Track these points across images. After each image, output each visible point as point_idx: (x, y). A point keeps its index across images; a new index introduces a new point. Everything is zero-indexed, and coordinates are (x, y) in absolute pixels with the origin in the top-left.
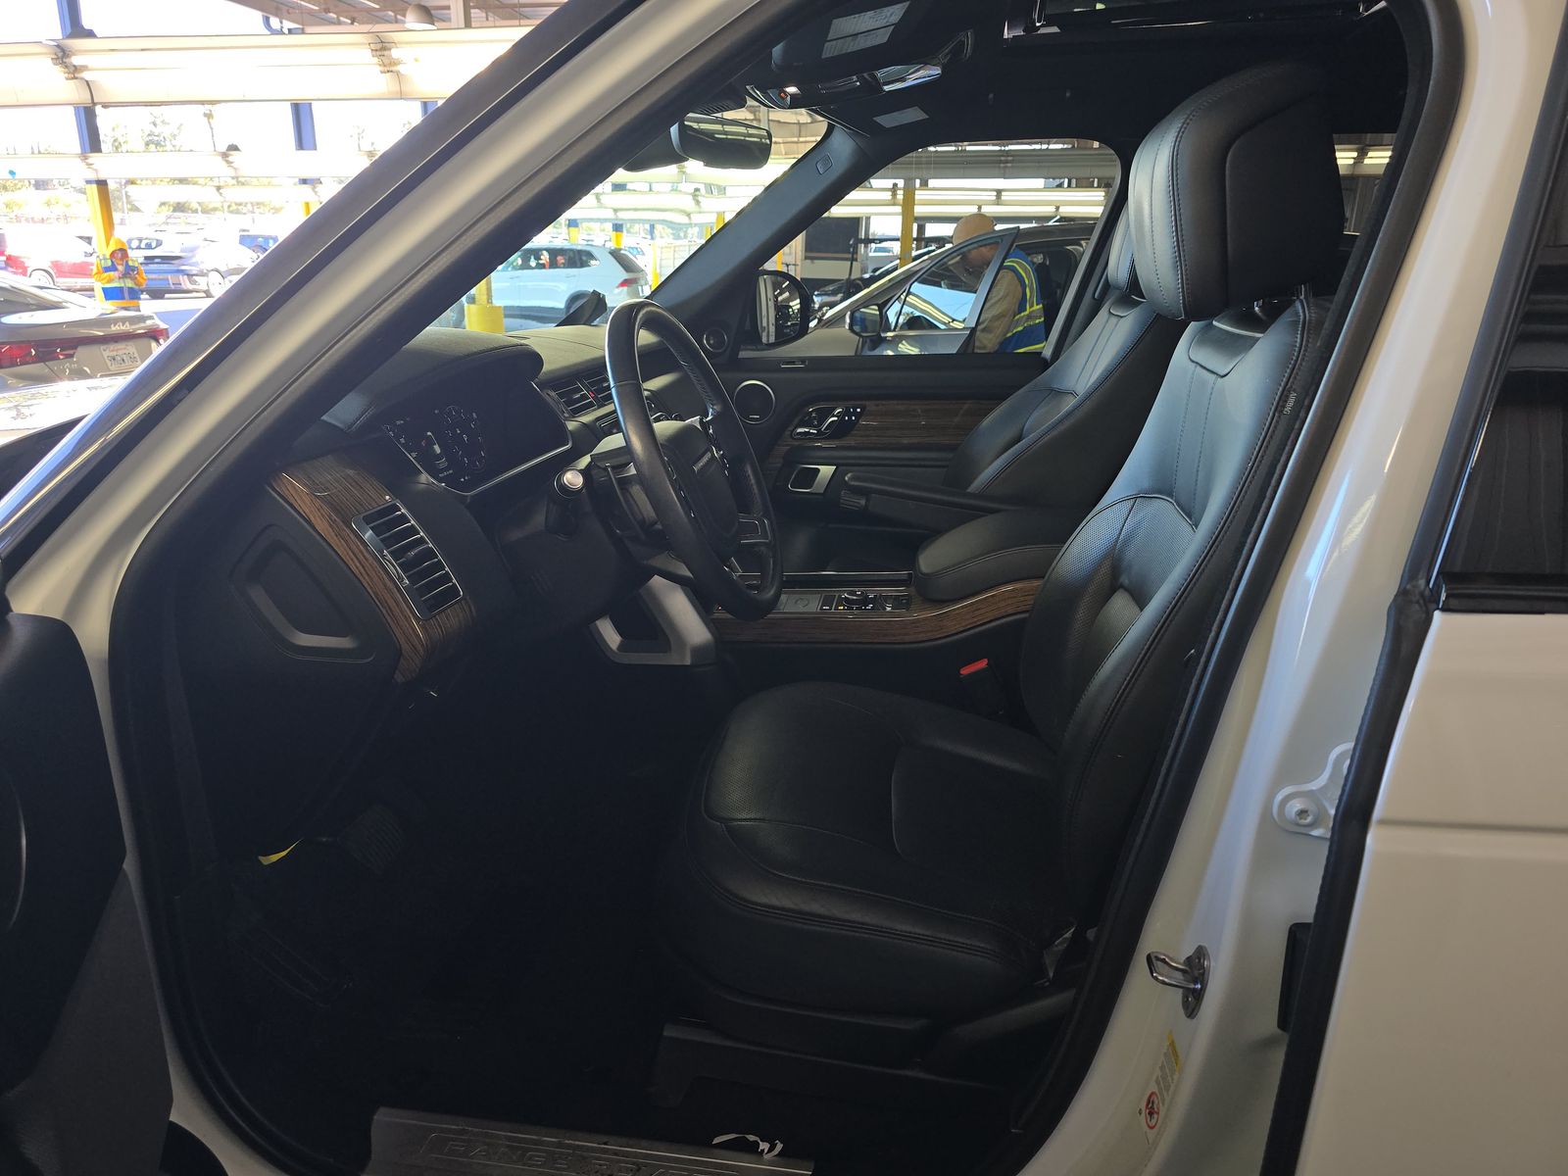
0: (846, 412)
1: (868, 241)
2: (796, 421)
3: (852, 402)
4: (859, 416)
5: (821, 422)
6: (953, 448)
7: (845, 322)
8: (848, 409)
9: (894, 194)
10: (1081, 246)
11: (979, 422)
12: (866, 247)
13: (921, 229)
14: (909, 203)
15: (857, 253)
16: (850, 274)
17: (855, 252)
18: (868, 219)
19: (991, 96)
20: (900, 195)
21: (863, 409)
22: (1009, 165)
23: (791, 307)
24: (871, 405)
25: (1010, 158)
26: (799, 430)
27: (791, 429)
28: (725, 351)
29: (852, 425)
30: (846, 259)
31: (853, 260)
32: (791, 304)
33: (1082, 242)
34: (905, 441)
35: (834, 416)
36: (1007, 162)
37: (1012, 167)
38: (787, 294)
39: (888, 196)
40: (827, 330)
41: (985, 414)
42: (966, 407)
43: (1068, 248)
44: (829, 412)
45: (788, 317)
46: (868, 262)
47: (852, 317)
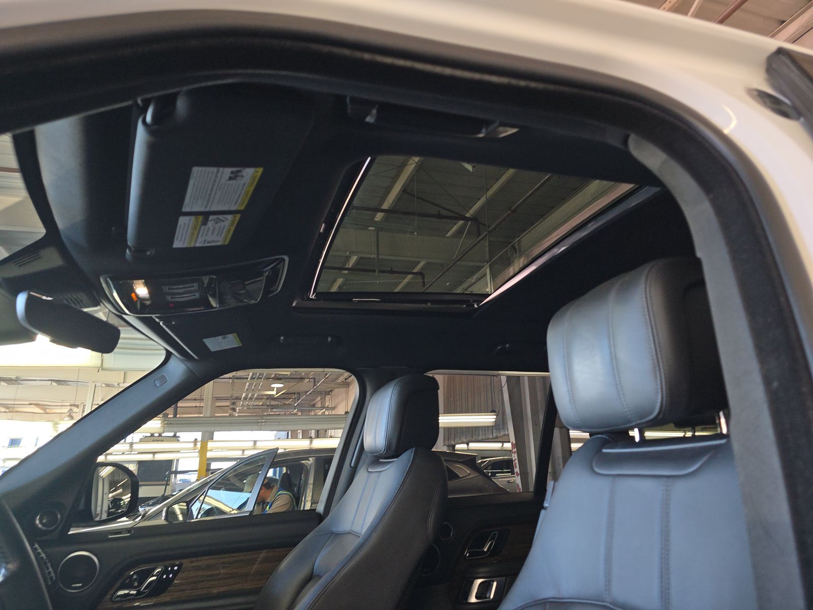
0: (165, 571)
1: (177, 473)
2: (118, 584)
3: (170, 562)
4: (175, 573)
5: (141, 584)
6: (257, 591)
7: (162, 516)
8: (166, 568)
9: (195, 445)
10: (309, 460)
11: (277, 566)
12: (175, 477)
13: (209, 465)
14: (203, 450)
15: (169, 481)
16: (165, 492)
17: (168, 480)
18: (178, 460)
19: (282, 338)
20: (199, 445)
21: (180, 566)
22: (263, 424)
23: (122, 500)
24: (186, 563)
25: (264, 421)
26: (121, 593)
27: (112, 592)
28: (55, 529)
29: (169, 581)
30: (163, 485)
31: (167, 485)
32: (123, 498)
33: (310, 459)
34: (215, 591)
35: (153, 576)
36: (262, 422)
37: (265, 425)
38: (121, 490)
39: (192, 445)
40: (148, 522)
41: (280, 559)
42: (262, 555)
43: (303, 462)
44: (149, 573)
45: (120, 507)
46: (176, 486)
47: (167, 512)
